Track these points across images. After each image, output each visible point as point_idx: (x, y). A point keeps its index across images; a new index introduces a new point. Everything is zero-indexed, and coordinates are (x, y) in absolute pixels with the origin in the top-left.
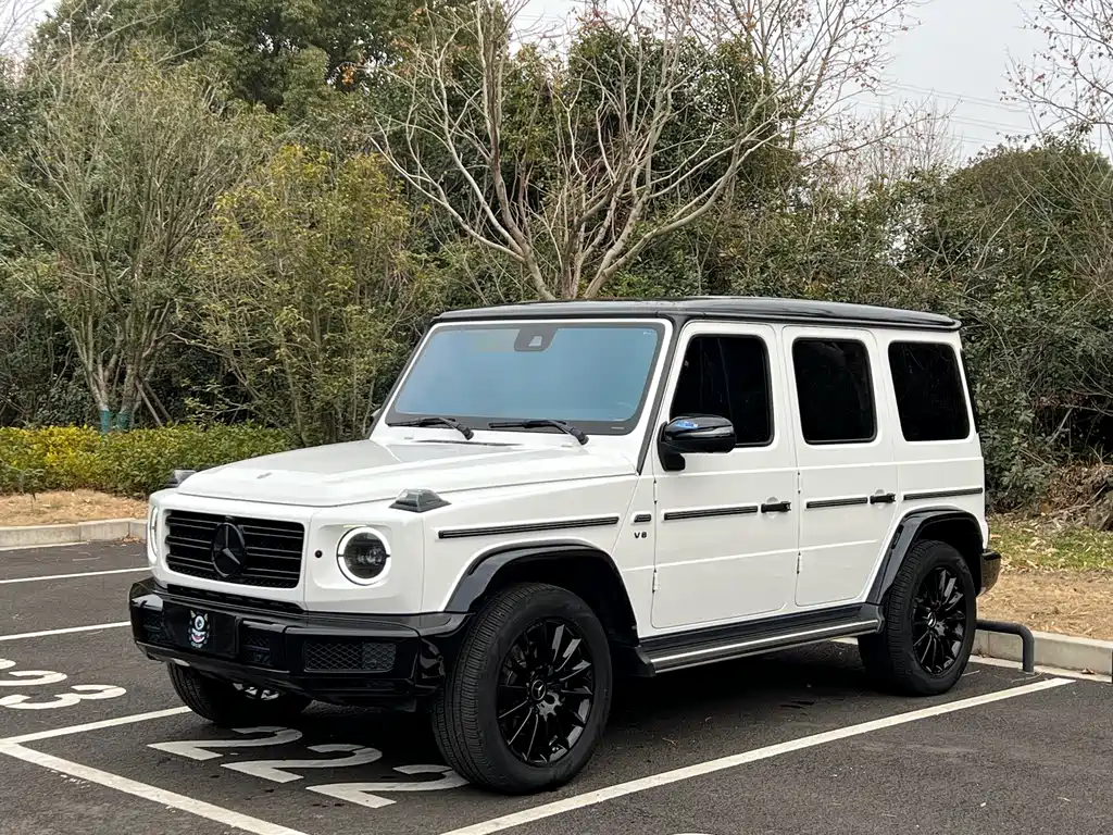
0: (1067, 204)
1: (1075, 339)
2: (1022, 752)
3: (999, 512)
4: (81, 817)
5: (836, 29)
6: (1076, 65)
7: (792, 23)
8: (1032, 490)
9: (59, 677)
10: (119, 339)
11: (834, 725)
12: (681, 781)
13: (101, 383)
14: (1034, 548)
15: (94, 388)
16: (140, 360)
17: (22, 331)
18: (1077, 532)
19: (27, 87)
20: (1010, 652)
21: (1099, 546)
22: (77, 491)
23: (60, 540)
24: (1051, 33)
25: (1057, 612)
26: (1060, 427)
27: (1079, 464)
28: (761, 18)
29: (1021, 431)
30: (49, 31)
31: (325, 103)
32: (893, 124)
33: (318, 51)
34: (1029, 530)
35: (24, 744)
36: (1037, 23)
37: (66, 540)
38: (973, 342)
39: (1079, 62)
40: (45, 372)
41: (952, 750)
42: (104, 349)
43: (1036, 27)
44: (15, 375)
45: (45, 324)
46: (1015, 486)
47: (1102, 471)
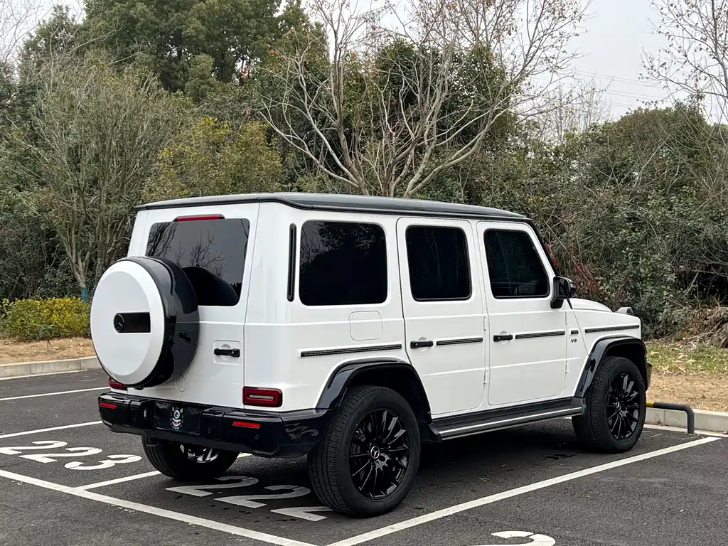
0: (691, 145)
1: (700, 229)
2: (698, 480)
3: (655, 338)
4: (138, 531)
5: (534, 36)
6: (686, 56)
7: (505, 33)
8: (676, 323)
9: (97, 451)
10: (91, 242)
11: (581, 468)
12: (497, 501)
13: (81, 269)
14: (680, 360)
15: (76, 273)
16: (106, 255)
17: (25, 239)
18: (707, 350)
19: (25, 82)
20: (678, 423)
21: (721, 358)
22: (74, 338)
23: (68, 369)
24: (670, 36)
25: (704, 397)
26: (692, 285)
27: (705, 307)
28: (486, 30)
29: (668, 288)
30: (31, 46)
31: (212, 89)
32: (571, 96)
33: (207, 56)
34: (676, 349)
35: (89, 490)
36: (661, 30)
37: (72, 369)
38: (636, 232)
39: (688, 55)
40: (41, 264)
41: (657, 480)
42: (81, 248)
43: (660, 32)
44: (22, 266)
45: (40, 233)
46: (666, 322)
47: (720, 311)
